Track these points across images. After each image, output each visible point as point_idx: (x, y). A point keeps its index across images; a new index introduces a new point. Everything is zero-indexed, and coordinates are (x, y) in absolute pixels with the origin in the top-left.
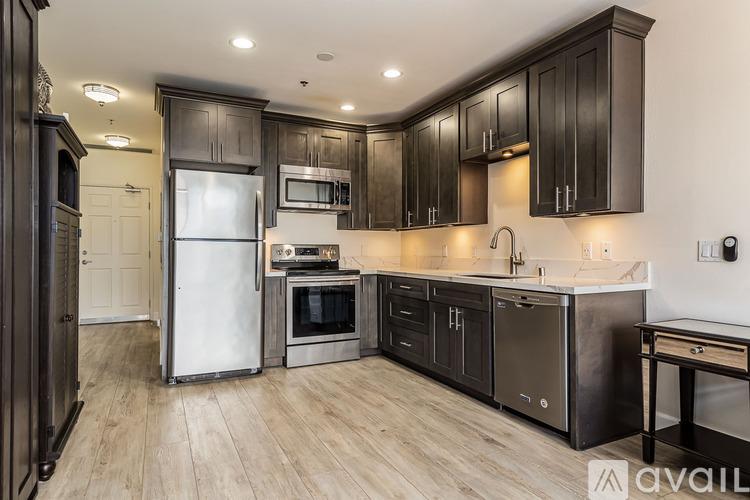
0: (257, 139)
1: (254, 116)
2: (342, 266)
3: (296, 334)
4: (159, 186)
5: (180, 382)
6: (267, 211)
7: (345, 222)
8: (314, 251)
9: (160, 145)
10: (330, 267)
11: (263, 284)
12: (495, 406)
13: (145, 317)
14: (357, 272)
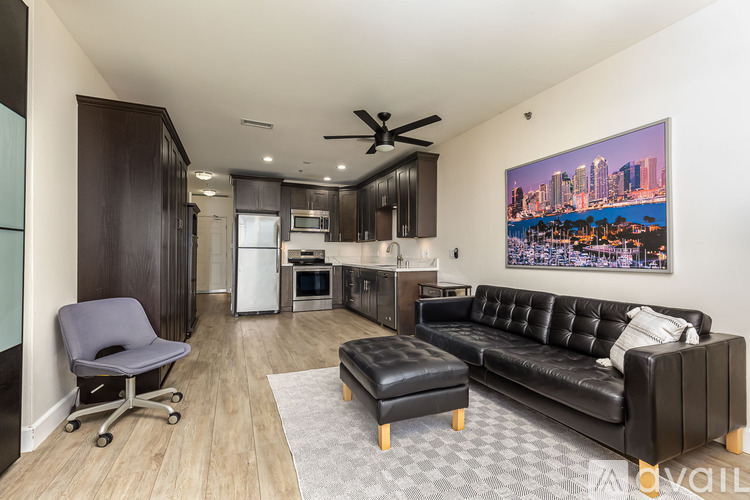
0: (279, 198)
1: (276, 186)
2: (326, 261)
3: (297, 295)
4: (232, 221)
5: (241, 315)
6: (283, 234)
7: (329, 238)
8: (311, 253)
9: (232, 193)
10: (320, 262)
11: (281, 270)
12: (379, 324)
13: (224, 291)
14: (331, 264)
